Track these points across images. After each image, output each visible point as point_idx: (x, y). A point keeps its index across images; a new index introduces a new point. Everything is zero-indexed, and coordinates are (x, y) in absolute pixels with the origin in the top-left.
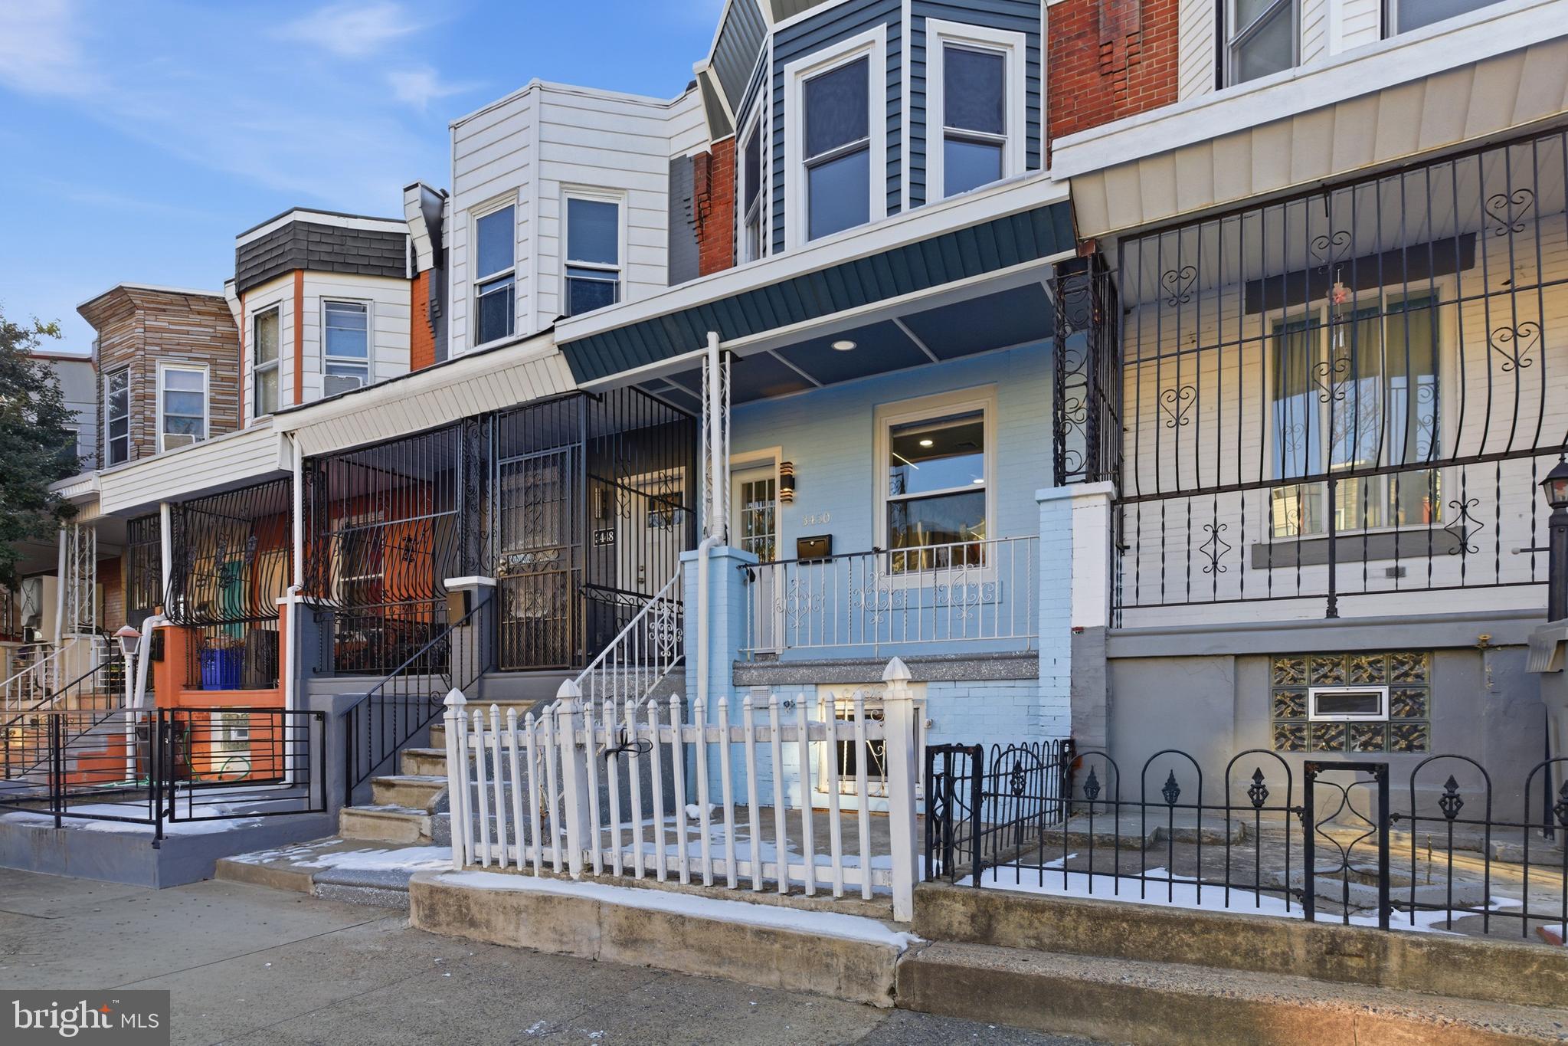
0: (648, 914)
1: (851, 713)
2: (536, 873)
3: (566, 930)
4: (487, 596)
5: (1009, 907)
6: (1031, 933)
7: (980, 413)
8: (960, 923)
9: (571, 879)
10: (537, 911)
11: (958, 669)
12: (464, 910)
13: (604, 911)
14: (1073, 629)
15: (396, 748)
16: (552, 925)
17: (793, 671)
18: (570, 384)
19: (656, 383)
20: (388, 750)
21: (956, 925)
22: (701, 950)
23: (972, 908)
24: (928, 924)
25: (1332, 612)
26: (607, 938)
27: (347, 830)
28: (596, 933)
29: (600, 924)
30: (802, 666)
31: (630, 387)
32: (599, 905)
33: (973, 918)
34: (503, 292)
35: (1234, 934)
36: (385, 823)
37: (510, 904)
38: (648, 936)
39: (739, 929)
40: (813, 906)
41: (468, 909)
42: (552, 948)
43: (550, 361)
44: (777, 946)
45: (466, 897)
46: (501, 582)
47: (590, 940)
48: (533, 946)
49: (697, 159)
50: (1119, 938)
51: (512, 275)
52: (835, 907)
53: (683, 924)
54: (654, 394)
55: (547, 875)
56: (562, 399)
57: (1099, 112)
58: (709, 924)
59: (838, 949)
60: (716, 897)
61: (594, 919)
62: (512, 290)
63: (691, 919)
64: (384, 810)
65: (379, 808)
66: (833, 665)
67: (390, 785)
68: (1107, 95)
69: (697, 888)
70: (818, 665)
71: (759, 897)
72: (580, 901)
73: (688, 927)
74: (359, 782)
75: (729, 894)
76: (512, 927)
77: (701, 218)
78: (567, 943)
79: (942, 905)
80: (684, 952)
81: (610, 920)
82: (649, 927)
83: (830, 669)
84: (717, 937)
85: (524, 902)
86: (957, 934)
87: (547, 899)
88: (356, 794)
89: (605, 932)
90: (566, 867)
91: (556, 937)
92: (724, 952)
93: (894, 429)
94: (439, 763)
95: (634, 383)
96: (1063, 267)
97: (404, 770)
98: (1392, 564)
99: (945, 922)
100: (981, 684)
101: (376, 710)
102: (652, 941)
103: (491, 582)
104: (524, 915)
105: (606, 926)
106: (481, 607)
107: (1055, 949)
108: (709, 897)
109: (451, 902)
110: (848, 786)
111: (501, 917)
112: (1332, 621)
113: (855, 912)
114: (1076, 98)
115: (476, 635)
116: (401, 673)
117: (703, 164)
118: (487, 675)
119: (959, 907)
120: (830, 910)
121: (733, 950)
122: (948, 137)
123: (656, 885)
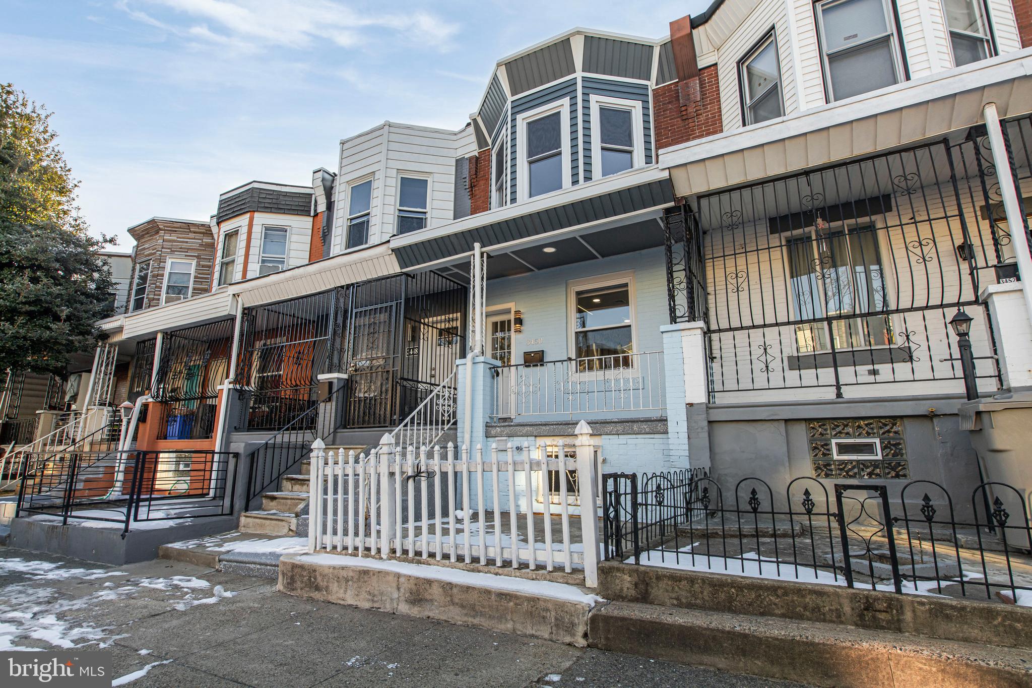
0: (429, 582)
1: (556, 454)
2: (360, 554)
3: (376, 592)
4: (342, 384)
5: (659, 578)
6: (674, 595)
7: (626, 285)
8: (628, 588)
9: (382, 558)
10: (359, 580)
11: (620, 427)
12: (313, 579)
13: (402, 580)
14: (687, 404)
15: (279, 475)
16: (368, 589)
17: (521, 428)
18: (397, 269)
19: (446, 269)
20: (275, 475)
21: (625, 590)
22: (462, 606)
23: (635, 578)
24: (607, 589)
25: (839, 395)
26: (402, 598)
27: (244, 526)
28: (396, 595)
29: (398, 589)
30: (527, 425)
31: (431, 271)
32: (398, 576)
33: (636, 585)
34: (363, 223)
35: (803, 596)
36: (268, 522)
37: (343, 577)
38: (428, 597)
39: (487, 592)
40: (534, 577)
41: (315, 579)
42: (367, 605)
43: (387, 258)
44: (512, 604)
45: (315, 571)
46: (351, 377)
47: (392, 600)
48: (355, 603)
49: (470, 159)
50: (730, 599)
51: (368, 214)
52: (548, 577)
53: (451, 589)
54: (444, 274)
55: (367, 556)
56: (392, 277)
57: (682, 137)
58: (468, 589)
59: (550, 606)
60: (473, 571)
61: (395, 585)
62: (368, 222)
63: (456, 586)
64: (268, 514)
65: (266, 513)
66: (545, 425)
67: (273, 498)
68: (686, 129)
69: (461, 564)
70: (536, 425)
71: (500, 571)
72: (387, 573)
73: (455, 590)
74: (254, 496)
75: (481, 568)
76: (342, 591)
77: (472, 187)
78: (376, 602)
79: (616, 576)
80: (451, 608)
81: (405, 585)
82: (430, 591)
83: (544, 428)
84: (473, 597)
85: (351, 574)
86: (627, 595)
87: (365, 572)
88: (252, 503)
89: (401, 594)
90: (379, 550)
91: (370, 597)
92: (477, 608)
93: (578, 293)
94: (304, 484)
95: (432, 269)
96: (668, 211)
97: (283, 489)
98: (870, 367)
99: (618, 588)
100: (634, 436)
101: (270, 451)
102: (432, 600)
103: (345, 376)
104: (350, 583)
105: (402, 590)
106: (338, 390)
107: (690, 606)
108: (468, 571)
109: (305, 574)
110: (556, 499)
111: (336, 584)
112: (840, 400)
113: (561, 581)
114: (670, 130)
115: (334, 407)
116: (287, 429)
117: (474, 161)
118: (339, 430)
119: (627, 577)
120: (545, 579)
121: (483, 607)
122: (603, 149)
123: (435, 562)
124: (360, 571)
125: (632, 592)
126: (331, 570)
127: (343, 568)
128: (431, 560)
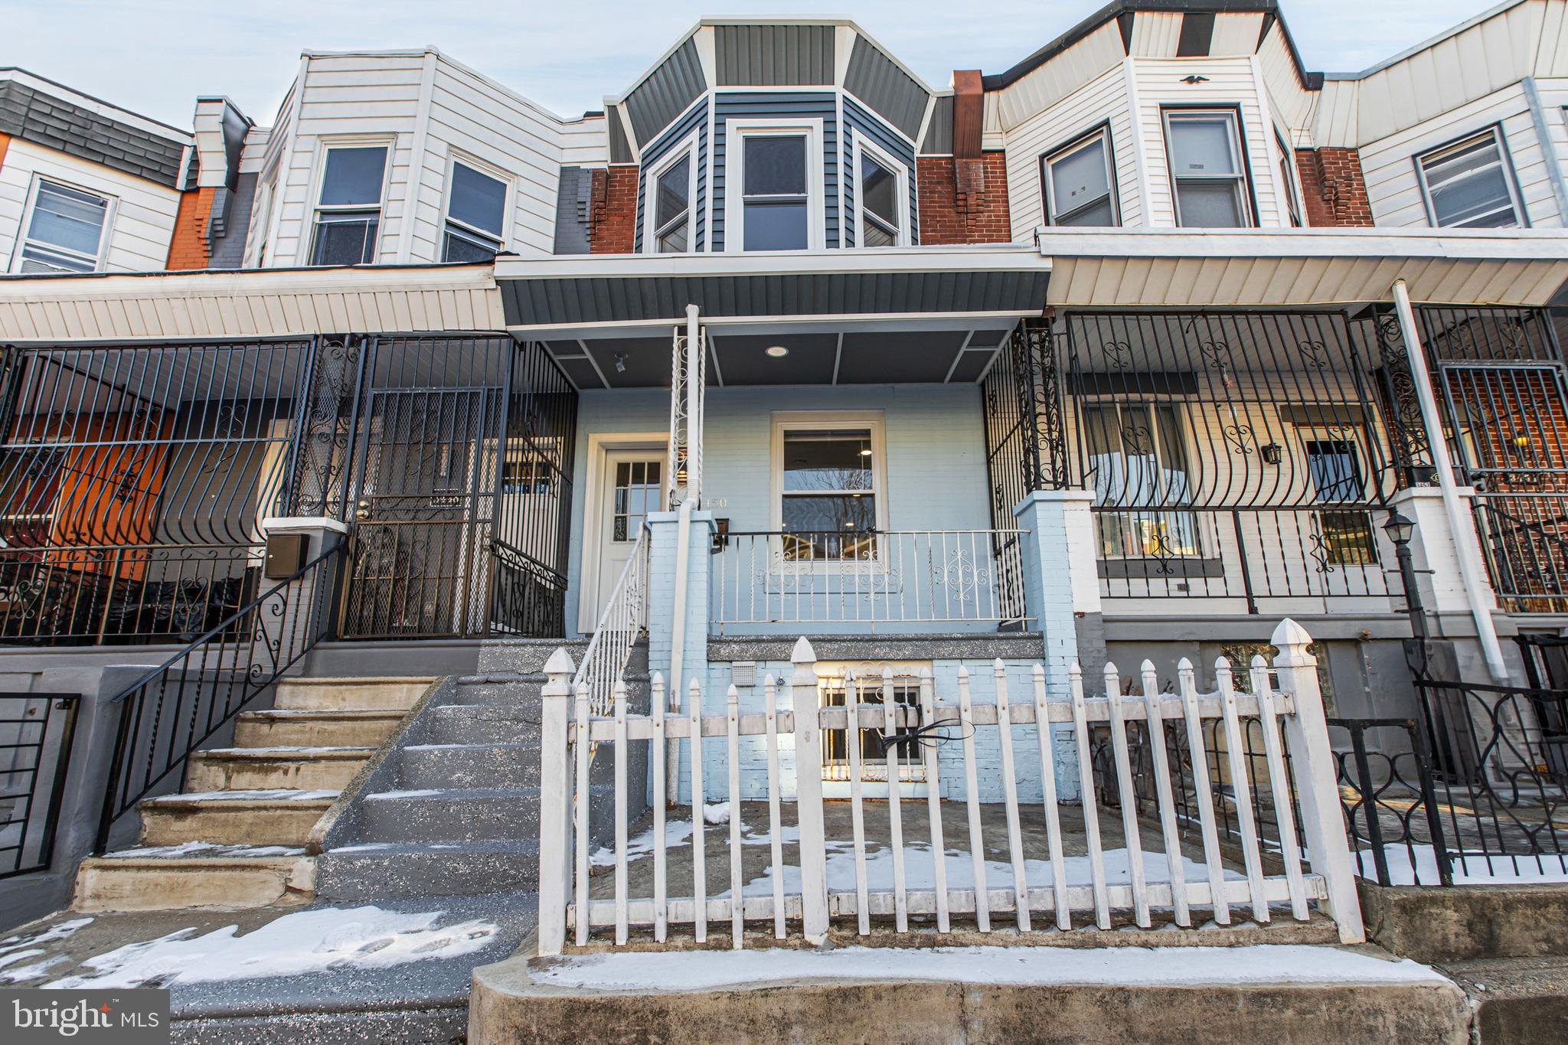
2: (738, 942)
8: (1457, 935)
9: (808, 946)
10: (826, 1018)
13: (974, 999)
21: (1452, 938)
23: (1467, 914)
24: (1418, 942)
29: (964, 1025)
33: (1470, 925)
38: (1060, 1032)
39: (1228, 995)
40: (1232, 939)
44: (1290, 1012)
52: (1264, 936)
53: (1124, 1002)
55: (762, 945)
58: (1173, 995)
60: (1082, 945)
61: (951, 1016)
69: (1050, 935)
71: (1152, 937)
73: (1137, 1005)
74: (124, 809)
75: (1103, 937)
79: (1431, 914)
81: (985, 1013)
82: (1065, 1016)
84: (1188, 1014)
86: (1457, 949)
89: (974, 1037)
90: (795, 926)
99: (1439, 936)
104: (797, 1031)
105: (975, 1026)
108: (1072, 947)
113: (1292, 939)
119: (1451, 914)
120: (1258, 942)
121: (1216, 1030)
123: (977, 937)
125: (1467, 941)
128: (968, 934)
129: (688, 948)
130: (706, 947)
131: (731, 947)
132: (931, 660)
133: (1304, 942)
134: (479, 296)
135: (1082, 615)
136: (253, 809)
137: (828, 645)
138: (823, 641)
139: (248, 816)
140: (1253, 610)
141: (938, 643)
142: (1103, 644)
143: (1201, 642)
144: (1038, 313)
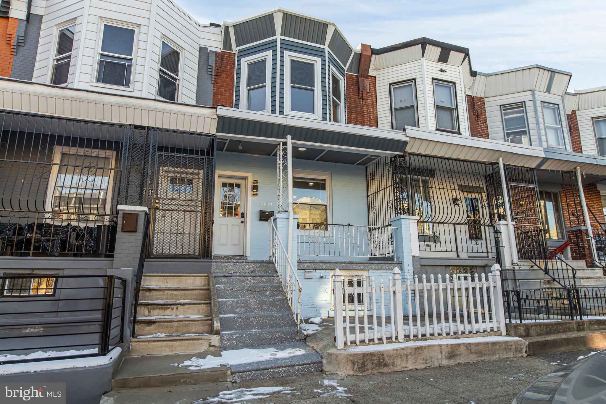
0: (459, 345)
2: (385, 342)
3: (428, 358)
8: (523, 331)
9: (400, 342)
10: (415, 353)
12: (381, 360)
13: (443, 347)
16: (422, 358)
21: (522, 333)
22: (476, 353)
23: (525, 328)
24: (516, 334)
26: (444, 357)
28: (440, 356)
29: (441, 353)
32: (441, 346)
33: (525, 330)
37: (402, 354)
38: (458, 353)
39: (487, 343)
41: (384, 359)
42: (423, 366)
44: (498, 346)
45: (383, 355)
47: (438, 360)
48: (415, 368)
53: (470, 346)
58: (478, 344)
59: (513, 343)
61: (439, 351)
63: (473, 344)
72: (434, 346)
73: (472, 346)
76: (404, 362)
78: (428, 363)
79: (518, 328)
80: (471, 355)
81: (445, 350)
82: (459, 349)
84: (481, 348)
85: (409, 351)
87: (420, 348)
89: (443, 355)
91: (424, 362)
92: (483, 352)
99: (520, 332)
102: (460, 354)
104: (409, 356)
105: (444, 353)
109: (375, 358)
111: (399, 359)
113: (494, 335)
119: (522, 328)
121: (486, 351)
123: (435, 338)
124: (415, 348)
125: (524, 334)
126: (395, 352)
127: (403, 349)
128: (432, 337)
129: (374, 344)
130: (378, 344)
131: (383, 343)
132: (369, 270)
133: (496, 336)
134: (208, 120)
135: (414, 256)
136: (177, 321)
137: (337, 264)
138: (335, 263)
139: (176, 324)
140: (458, 256)
141: (371, 264)
142: (420, 266)
143: (445, 266)
144: (402, 154)
